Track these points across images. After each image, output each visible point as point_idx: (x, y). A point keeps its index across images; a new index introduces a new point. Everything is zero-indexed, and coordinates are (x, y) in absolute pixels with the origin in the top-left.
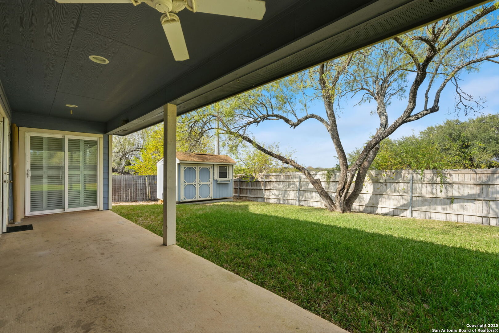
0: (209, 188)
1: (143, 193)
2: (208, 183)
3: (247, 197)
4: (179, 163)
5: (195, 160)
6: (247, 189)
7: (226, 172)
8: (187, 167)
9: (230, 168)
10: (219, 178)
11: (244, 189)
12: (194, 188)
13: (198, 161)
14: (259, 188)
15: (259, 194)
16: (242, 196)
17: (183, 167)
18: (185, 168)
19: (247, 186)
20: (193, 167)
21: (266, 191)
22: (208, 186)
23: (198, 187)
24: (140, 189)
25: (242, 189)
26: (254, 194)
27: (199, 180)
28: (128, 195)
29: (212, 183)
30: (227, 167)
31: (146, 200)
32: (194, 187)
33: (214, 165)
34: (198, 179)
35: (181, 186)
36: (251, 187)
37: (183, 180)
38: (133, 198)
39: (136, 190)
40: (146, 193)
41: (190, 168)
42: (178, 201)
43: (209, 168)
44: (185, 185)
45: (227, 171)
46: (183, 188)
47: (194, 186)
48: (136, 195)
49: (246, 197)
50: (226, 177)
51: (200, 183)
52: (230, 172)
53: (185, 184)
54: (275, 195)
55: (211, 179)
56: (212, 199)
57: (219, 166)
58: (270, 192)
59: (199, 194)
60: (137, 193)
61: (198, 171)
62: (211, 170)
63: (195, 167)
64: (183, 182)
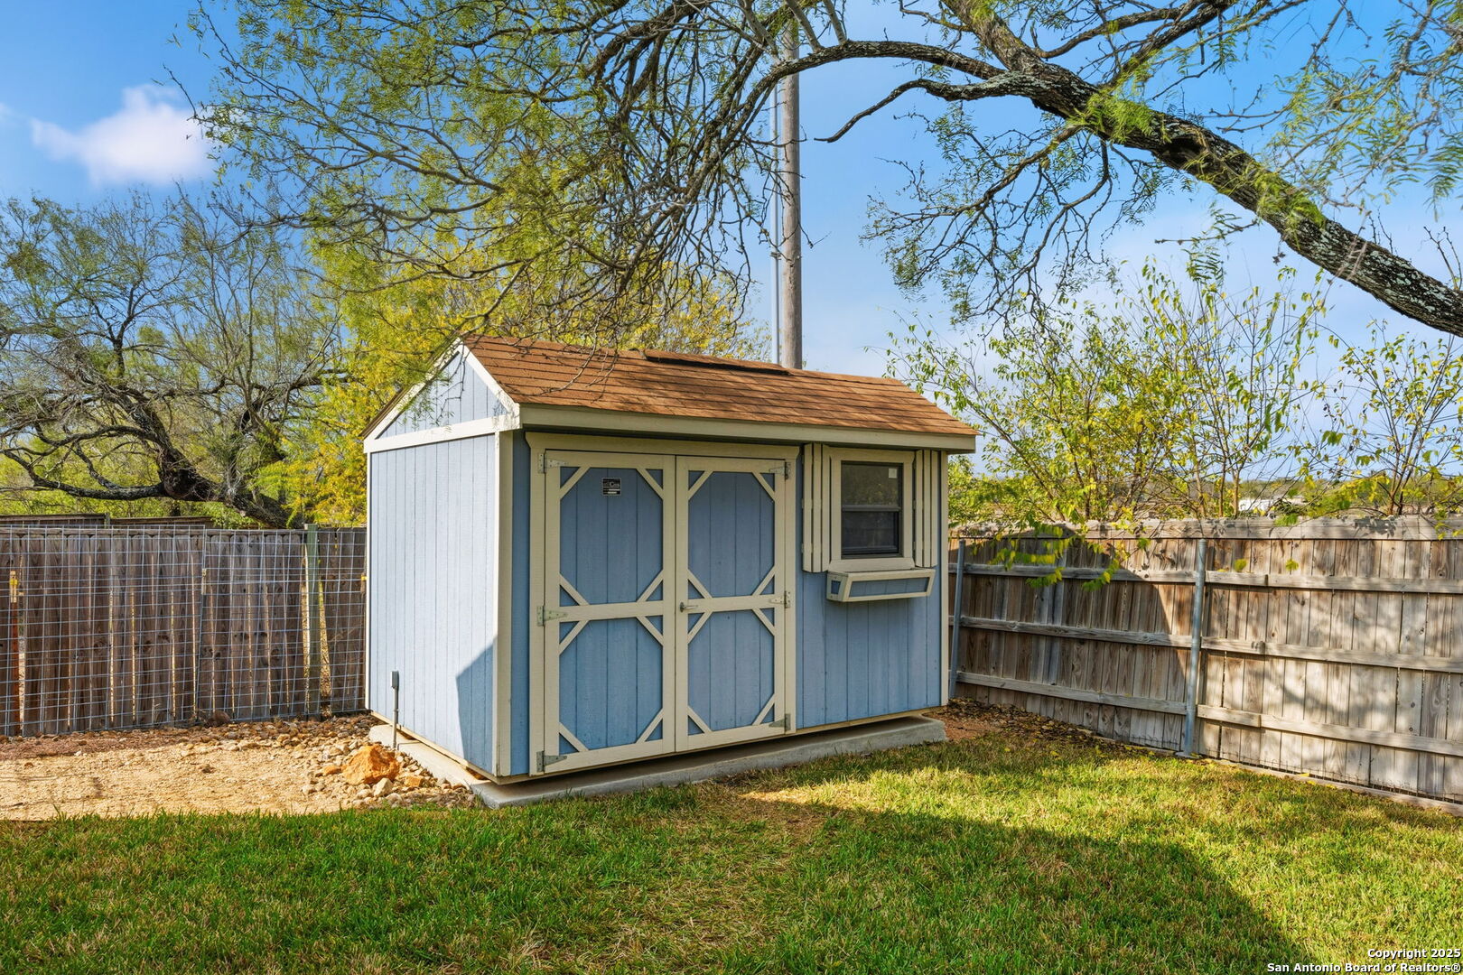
0: (766, 642)
1: (276, 661)
2: (756, 602)
3: (1034, 695)
4: (517, 424)
5: (658, 403)
6: (1025, 635)
7: (893, 506)
8: (585, 463)
9: (926, 470)
10: (846, 554)
11: (1001, 633)
12: (645, 647)
13: (678, 412)
14: (1140, 635)
15: (1146, 683)
16: (989, 688)
17: (555, 462)
18: (567, 472)
19: (1026, 613)
20: (643, 464)
21: (1215, 668)
22: (760, 624)
23: (676, 638)
24: (249, 630)
25: (987, 631)
26: (1093, 683)
27: (685, 575)
28: (162, 677)
29: (792, 598)
30: (900, 467)
31: (299, 709)
32: (641, 634)
33: (808, 449)
34: (677, 570)
35: (535, 630)
36: (1068, 621)
37: (557, 579)
38: (203, 703)
39: (223, 639)
40: (296, 655)
41: (609, 479)
42: (506, 772)
43: (771, 478)
44: (566, 627)
45: (900, 501)
46: (556, 648)
47: (645, 635)
48: (223, 677)
49: (1022, 695)
50: (898, 552)
51: (696, 605)
52: (927, 505)
53: (571, 613)
54: (1312, 704)
55: (784, 572)
56: (793, 731)
57: (843, 463)
58: (1261, 676)
59: (691, 703)
60: (232, 659)
61: (677, 498)
62: (784, 495)
63: (655, 463)
64: (554, 597)
